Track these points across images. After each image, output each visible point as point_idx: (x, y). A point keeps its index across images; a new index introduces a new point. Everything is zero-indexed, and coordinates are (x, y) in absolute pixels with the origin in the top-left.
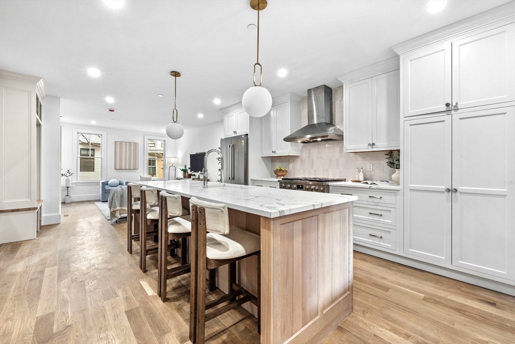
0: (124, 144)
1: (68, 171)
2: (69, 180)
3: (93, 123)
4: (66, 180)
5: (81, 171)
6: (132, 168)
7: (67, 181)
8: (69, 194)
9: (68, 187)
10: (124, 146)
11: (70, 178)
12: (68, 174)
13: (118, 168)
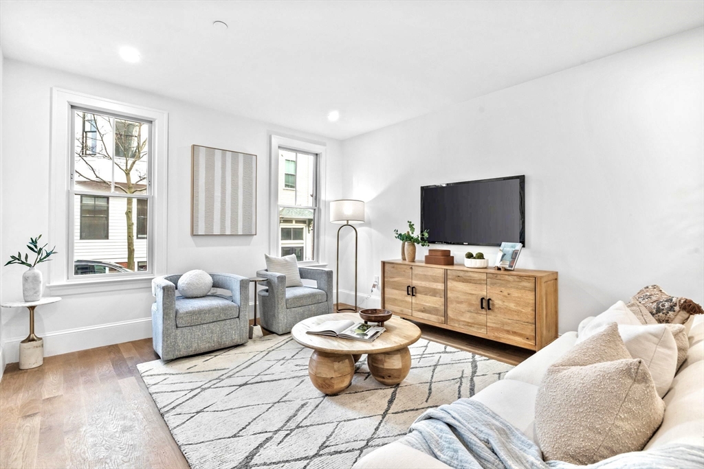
0: (218, 154)
1: (34, 242)
2: (36, 279)
3: (130, 55)
4: (26, 279)
5: (81, 238)
6: (240, 232)
7: (30, 283)
8: (38, 334)
9: (32, 308)
10: (218, 164)
11: (39, 270)
12: (33, 257)
13: (201, 231)
